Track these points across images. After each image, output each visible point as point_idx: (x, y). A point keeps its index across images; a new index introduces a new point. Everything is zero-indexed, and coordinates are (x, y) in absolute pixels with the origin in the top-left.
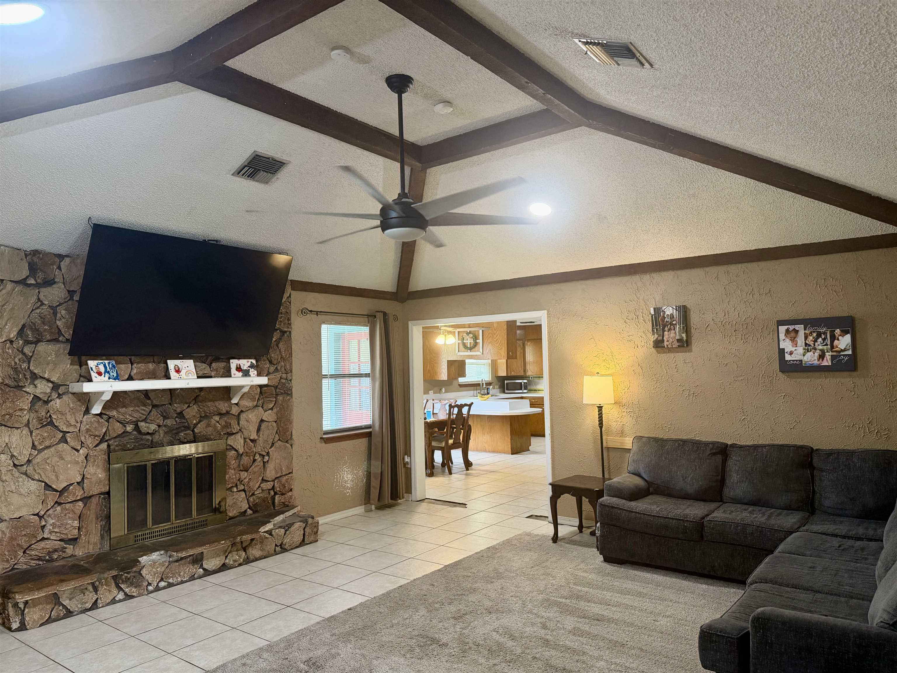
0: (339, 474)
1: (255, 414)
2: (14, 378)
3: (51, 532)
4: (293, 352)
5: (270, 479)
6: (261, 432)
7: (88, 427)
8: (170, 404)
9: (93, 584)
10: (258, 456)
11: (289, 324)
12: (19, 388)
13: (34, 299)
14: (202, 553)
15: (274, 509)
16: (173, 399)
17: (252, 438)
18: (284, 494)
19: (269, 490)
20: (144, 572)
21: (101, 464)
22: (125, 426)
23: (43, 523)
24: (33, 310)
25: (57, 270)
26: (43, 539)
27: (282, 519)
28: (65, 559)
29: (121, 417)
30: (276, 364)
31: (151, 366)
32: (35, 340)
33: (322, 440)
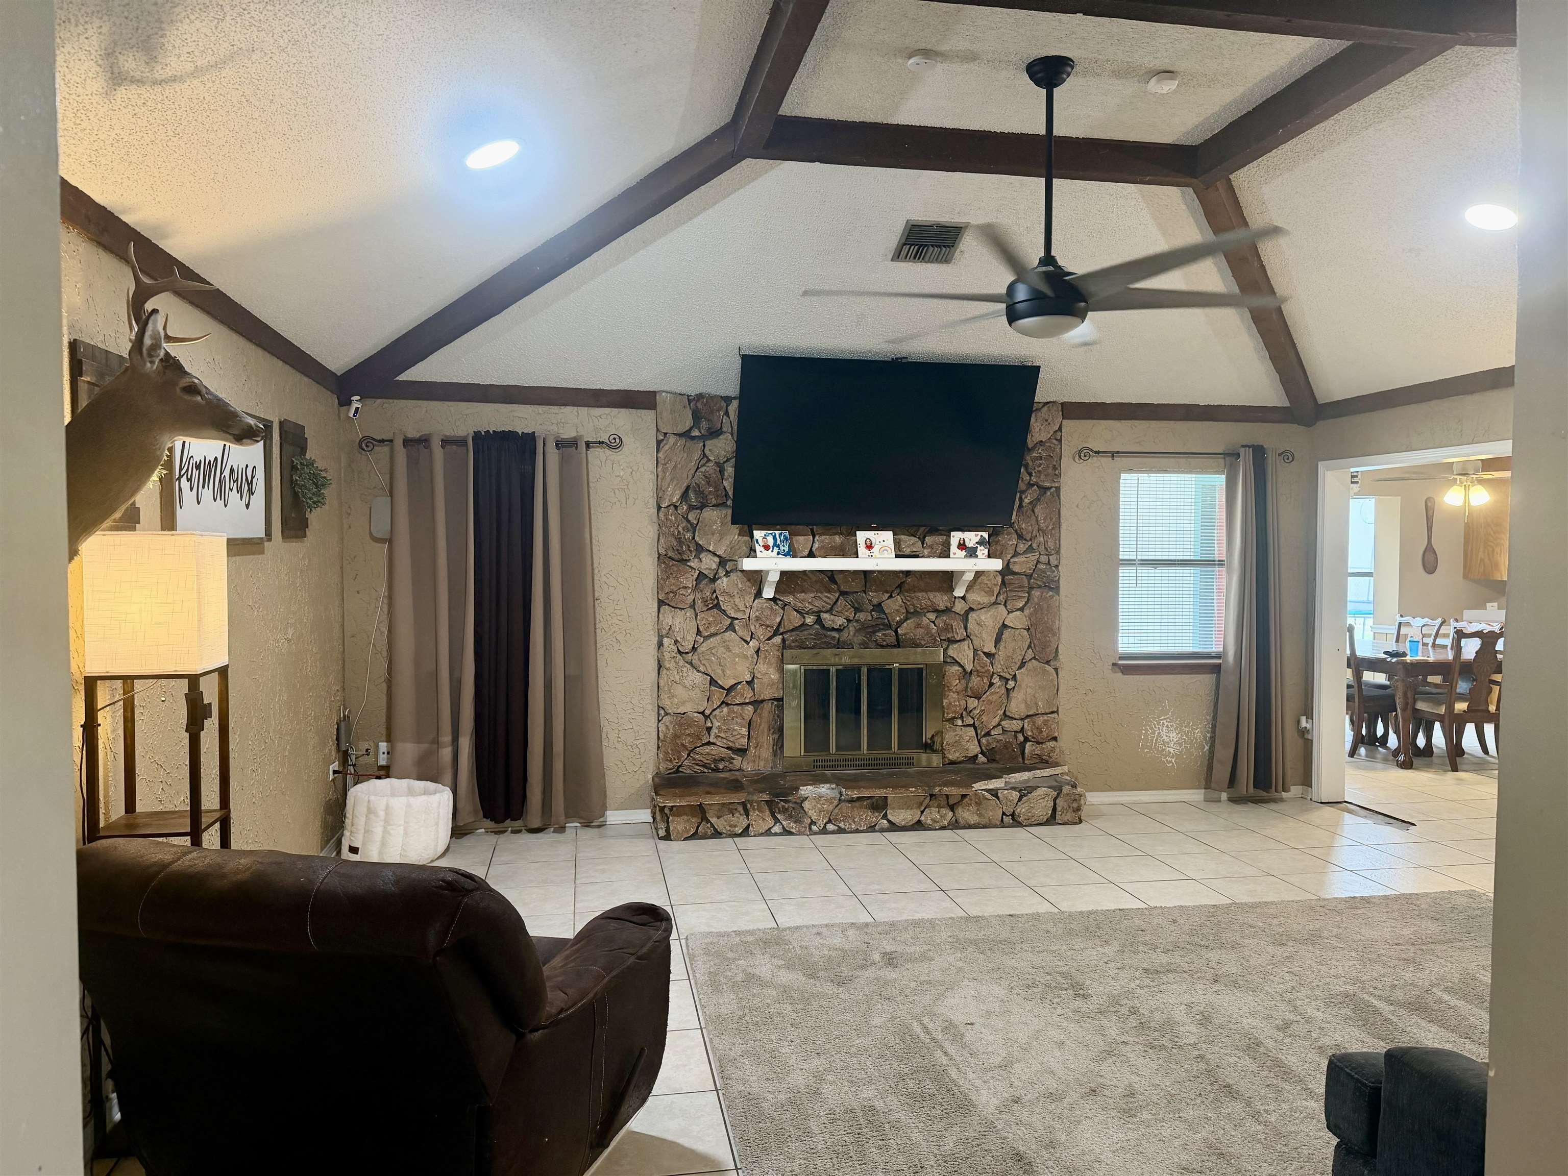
0: (1151, 728)
1: (991, 615)
2: (678, 550)
3: (717, 737)
4: (1062, 521)
5: (1017, 717)
6: (1002, 644)
7: (757, 614)
8: (865, 592)
9: (744, 804)
10: (998, 679)
11: (1055, 475)
12: (684, 561)
13: (697, 455)
14: (886, 798)
15: (1024, 763)
16: (868, 586)
17: (986, 650)
18: (1042, 743)
19: (1016, 732)
20: (806, 805)
21: (773, 661)
22: (804, 617)
23: (709, 724)
24: (698, 468)
25: (725, 417)
26: (709, 743)
27: (1026, 778)
28: (733, 772)
29: (799, 604)
30: (1031, 540)
31: (838, 539)
32: (699, 505)
33: (1116, 668)
